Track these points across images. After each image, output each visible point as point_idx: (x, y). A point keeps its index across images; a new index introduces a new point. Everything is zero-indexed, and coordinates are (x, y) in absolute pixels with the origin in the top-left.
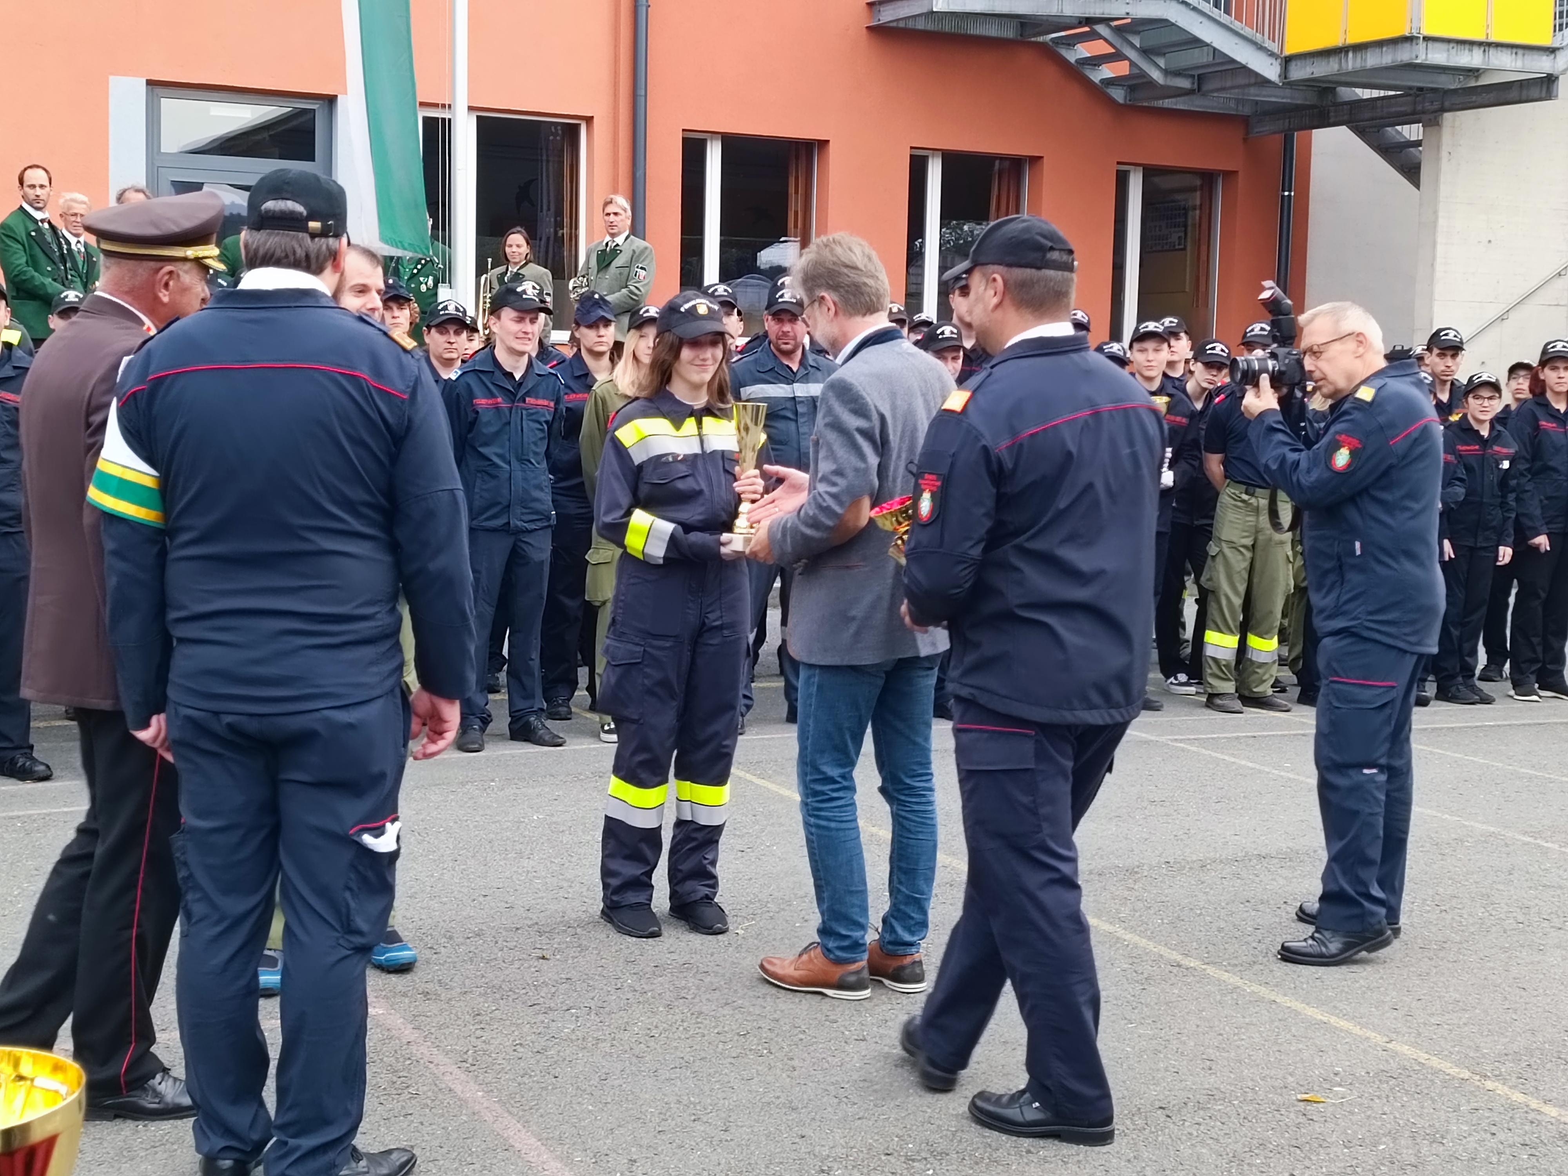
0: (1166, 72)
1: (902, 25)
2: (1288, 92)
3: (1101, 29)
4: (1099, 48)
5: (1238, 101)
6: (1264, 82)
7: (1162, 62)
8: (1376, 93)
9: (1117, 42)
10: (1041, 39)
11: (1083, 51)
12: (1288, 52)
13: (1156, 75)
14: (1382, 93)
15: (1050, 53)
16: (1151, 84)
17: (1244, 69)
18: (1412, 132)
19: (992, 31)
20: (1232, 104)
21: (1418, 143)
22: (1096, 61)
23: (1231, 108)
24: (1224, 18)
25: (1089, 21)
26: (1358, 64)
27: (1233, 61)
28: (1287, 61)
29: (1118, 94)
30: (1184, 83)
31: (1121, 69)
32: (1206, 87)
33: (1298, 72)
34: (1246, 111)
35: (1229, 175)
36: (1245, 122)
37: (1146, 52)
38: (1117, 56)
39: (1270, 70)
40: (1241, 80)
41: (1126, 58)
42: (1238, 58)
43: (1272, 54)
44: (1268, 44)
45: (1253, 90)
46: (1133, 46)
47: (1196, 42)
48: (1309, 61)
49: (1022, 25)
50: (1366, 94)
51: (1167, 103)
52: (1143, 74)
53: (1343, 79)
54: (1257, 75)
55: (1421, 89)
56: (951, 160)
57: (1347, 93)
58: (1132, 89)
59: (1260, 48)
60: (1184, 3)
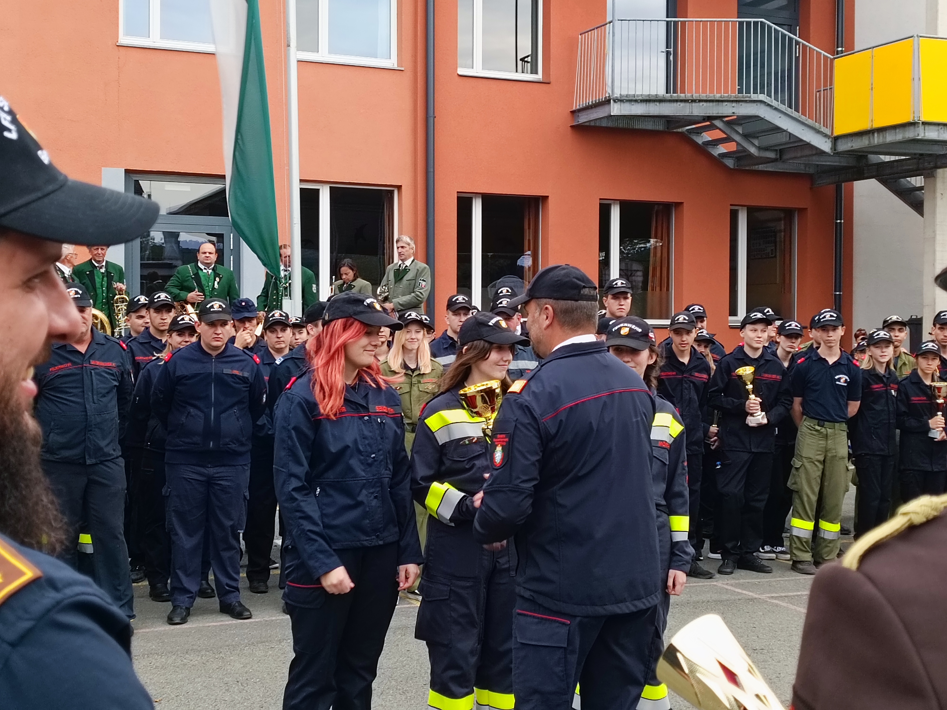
0: (760, 148)
1: (592, 124)
2: (837, 158)
3: (717, 123)
4: (717, 134)
5: (806, 165)
6: (821, 153)
7: (756, 142)
8: (893, 158)
9: (728, 131)
10: (680, 130)
11: (707, 137)
12: (836, 133)
13: (753, 150)
14: (897, 158)
15: (686, 138)
16: (750, 156)
17: (808, 145)
18: (917, 181)
19: (649, 126)
20: (802, 167)
21: (921, 188)
22: (715, 143)
23: (802, 169)
24: (795, 114)
25: (709, 118)
26: (881, 140)
27: (801, 140)
28: (836, 139)
29: (730, 163)
30: (771, 155)
31: (731, 147)
32: (785, 157)
33: (843, 146)
34: (811, 171)
35: (802, 211)
36: (810, 177)
37: (746, 136)
38: (727, 140)
39: (825, 146)
40: (807, 152)
41: (734, 140)
42: (804, 139)
43: (826, 136)
44: (823, 129)
45: (814, 158)
46: (737, 133)
47: (777, 129)
48: (850, 139)
49: (668, 122)
50: (887, 158)
51: (761, 167)
52: (745, 150)
53: (871, 150)
54: (816, 148)
55: (921, 155)
56: (626, 206)
57: (874, 159)
58: (738, 159)
59: (818, 132)
60: (769, 105)
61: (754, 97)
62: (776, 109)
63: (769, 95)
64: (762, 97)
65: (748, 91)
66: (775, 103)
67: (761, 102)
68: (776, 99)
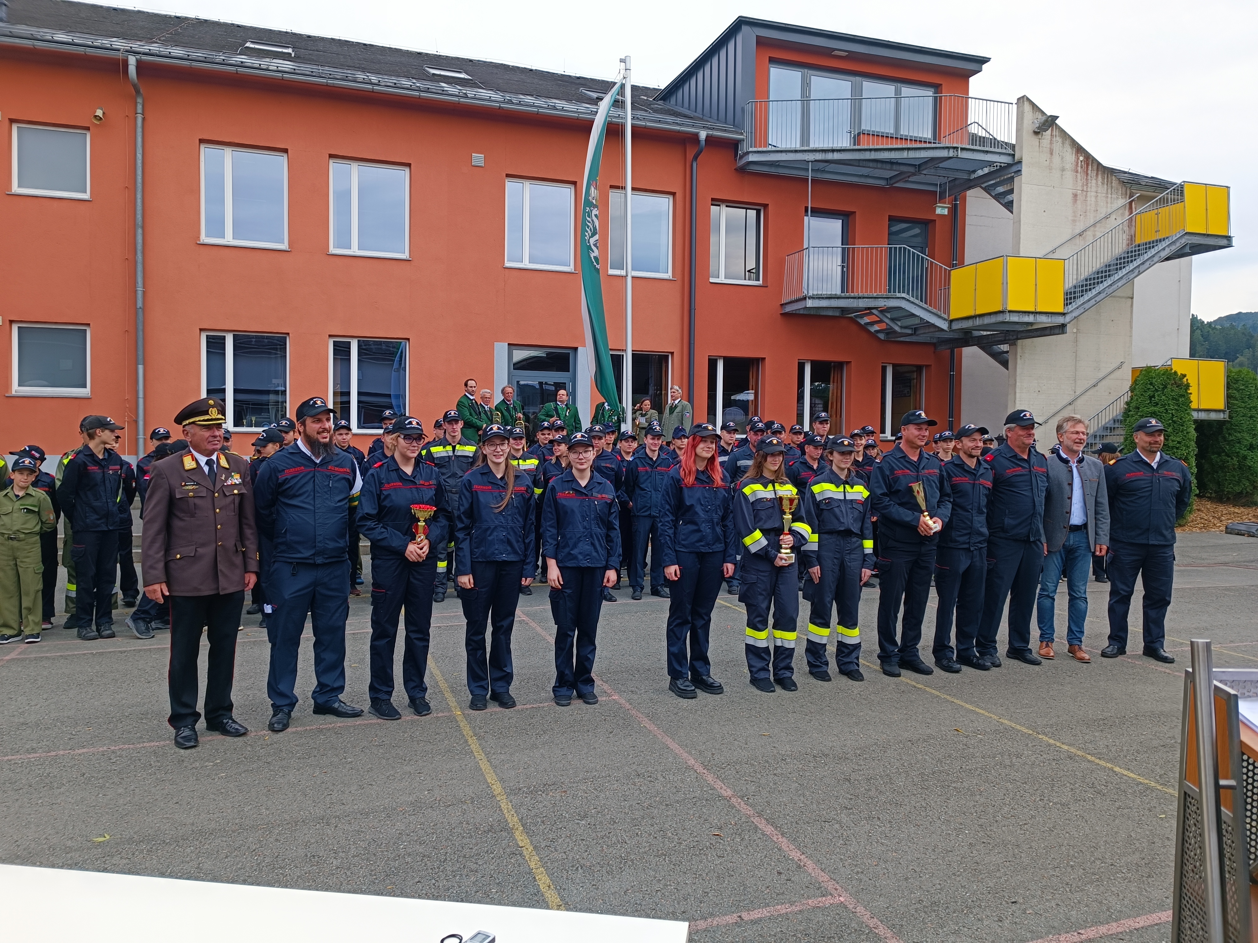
0: (902, 327)
1: (794, 312)
2: (952, 333)
3: (874, 311)
4: (873, 318)
5: (931, 338)
6: (942, 330)
7: (899, 323)
8: (989, 333)
9: (881, 316)
10: (849, 316)
11: (867, 320)
12: (951, 318)
13: (897, 328)
14: (991, 333)
15: (853, 322)
16: (895, 332)
17: (933, 325)
18: (1004, 348)
19: (831, 314)
21: (1007, 352)
22: (872, 324)
23: (929, 340)
24: (925, 306)
25: (869, 308)
26: (981, 322)
27: (929, 322)
28: (951, 322)
29: (881, 336)
30: (909, 331)
31: (882, 326)
32: (918, 333)
33: (955, 326)
34: (935, 341)
35: (928, 366)
36: (934, 345)
37: (893, 320)
38: (880, 322)
39: (944, 326)
40: (932, 329)
41: (884, 322)
42: (931, 321)
43: (945, 319)
44: (943, 315)
45: (937, 333)
46: (887, 317)
47: (913, 315)
48: (960, 322)
49: (842, 311)
50: (984, 333)
51: (902, 339)
52: (891, 328)
53: (975, 328)
54: (938, 327)
55: (1007, 331)
56: (814, 364)
57: (976, 333)
58: (887, 334)
59: (940, 317)
60: (908, 300)
61: (898, 295)
62: (912, 303)
63: (908, 293)
64: (903, 295)
65: (895, 292)
66: (912, 299)
67: (903, 298)
68: (913, 296)
